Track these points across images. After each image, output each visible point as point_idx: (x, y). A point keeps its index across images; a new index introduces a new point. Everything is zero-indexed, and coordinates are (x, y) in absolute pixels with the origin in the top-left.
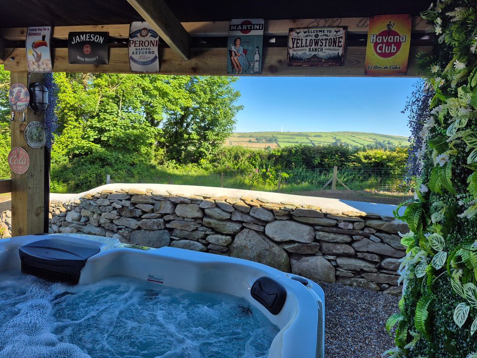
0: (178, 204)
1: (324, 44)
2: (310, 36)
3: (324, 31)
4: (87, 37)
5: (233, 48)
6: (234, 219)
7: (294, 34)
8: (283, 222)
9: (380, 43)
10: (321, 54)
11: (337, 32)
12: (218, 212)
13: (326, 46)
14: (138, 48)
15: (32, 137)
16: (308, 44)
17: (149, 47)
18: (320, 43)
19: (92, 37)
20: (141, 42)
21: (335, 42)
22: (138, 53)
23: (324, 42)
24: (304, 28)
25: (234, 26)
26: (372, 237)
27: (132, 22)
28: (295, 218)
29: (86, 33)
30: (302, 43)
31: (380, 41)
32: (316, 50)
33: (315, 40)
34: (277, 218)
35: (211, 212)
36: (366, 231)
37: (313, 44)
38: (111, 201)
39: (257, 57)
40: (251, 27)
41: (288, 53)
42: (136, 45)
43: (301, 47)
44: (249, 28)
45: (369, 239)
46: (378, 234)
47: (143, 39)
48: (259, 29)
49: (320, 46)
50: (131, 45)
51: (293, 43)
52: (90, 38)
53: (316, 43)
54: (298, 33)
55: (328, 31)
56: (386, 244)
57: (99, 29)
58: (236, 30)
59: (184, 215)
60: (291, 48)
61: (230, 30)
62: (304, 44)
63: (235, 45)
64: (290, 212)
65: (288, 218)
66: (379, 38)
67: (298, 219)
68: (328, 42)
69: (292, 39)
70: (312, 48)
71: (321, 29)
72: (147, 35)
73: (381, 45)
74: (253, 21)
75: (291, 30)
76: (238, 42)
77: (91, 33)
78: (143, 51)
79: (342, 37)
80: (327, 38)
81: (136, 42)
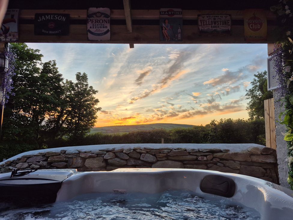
0: (86, 159)
1: (220, 24)
2: (210, 19)
3: (218, 16)
4: (52, 17)
5: (164, 25)
7: (201, 18)
10: (218, 29)
11: (226, 17)
13: (220, 25)
14: (95, 24)
16: (210, 23)
17: (103, 23)
18: (217, 23)
19: (55, 17)
20: (97, 21)
21: (225, 23)
22: (95, 27)
23: (219, 22)
24: (207, 15)
25: (163, 12)
27: (89, 8)
29: (51, 14)
30: (206, 23)
32: (215, 27)
33: (214, 21)
37: (213, 24)
39: (179, 30)
40: (174, 13)
41: (199, 29)
42: (93, 22)
43: (206, 25)
44: (173, 14)
48: (180, 14)
49: (217, 24)
50: (89, 22)
51: (201, 23)
52: (54, 17)
53: (215, 23)
54: (203, 17)
55: (221, 16)
57: (61, 12)
58: (165, 14)
59: (92, 166)
60: (200, 26)
61: (161, 14)
62: (208, 23)
63: (165, 23)
66: (250, 21)
68: (221, 22)
69: (200, 20)
70: (213, 25)
71: (216, 16)
72: (101, 16)
73: (252, 24)
74: (175, 10)
75: (199, 15)
76: (167, 21)
77: (55, 14)
78: (98, 26)
79: (229, 20)
80: (221, 20)
81: (93, 21)
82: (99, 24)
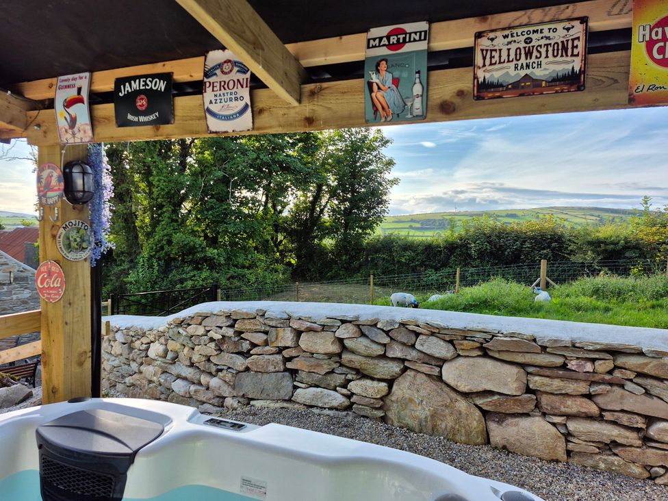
0: (302, 332)
1: (544, 54)
2: (515, 41)
3: (541, 30)
4: (142, 83)
5: (375, 78)
6: (390, 356)
7: (484, 43)
8: (471, 359)
9: (658, 41)
10: (538, 73)
11: (568, 29)
12: (364, 344)
13: (547, 57)
14: (218, 93)
15: (69, 244)
16: (512, 56)
17: (235, 90)
18: (535, 53)
19: (148, 82)
20: (223, 84)
21: (565, 49)
22: (218, 101)
23: (543, 50)
24: (504, 29)
25: (374, 39)
26: (629, 386)
27: (208, 52)
28: (491, 354)
29: (139, 77)
30: (500, 57)
31: (660, 37)
32: (528, 66)
33: (525, 48)
34: (461, 353)
35: (353, 344)
36: (617, 374)
37: (523, 56)
38: (207, 329)
39: (417, 89)
40: (404, 39)
41: (475, 77)
42: (215, 89)
43: (500, 63)
44: (401, 41)
45: (624, 388)
46: (639, 380)
47: (226, 78)
48: (420, 40)
49: (537, 57)
50: (207, 89)
51: (484, 58)
52: (146, 84)
53: (529, 54)
54: (492, 40)
55: (550, 29)
56: (655, 398)
57: (159, 68)
58: (379, 46)
59: (312, 349)
60: (479, 68)
61: (368, 47)
62: (504, 57)
63: (378, 71)
64: (482, 344)
65: (480, 353)
66: (657, 32)
67: (497, 355)
68: (550, 49)
69: (482, 50)
70: (520, 63)
71: (535, 28)
72: (231, 71)
73: (662, 44)
74: (408, 27)
75: (479, 35)
76: (383, 65)
77: (146, 76)
78: (226, 97)
79: (578, 38)
80: (548, 42)
81: (215, 85)
82: (228, 91)
